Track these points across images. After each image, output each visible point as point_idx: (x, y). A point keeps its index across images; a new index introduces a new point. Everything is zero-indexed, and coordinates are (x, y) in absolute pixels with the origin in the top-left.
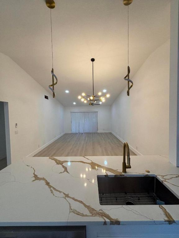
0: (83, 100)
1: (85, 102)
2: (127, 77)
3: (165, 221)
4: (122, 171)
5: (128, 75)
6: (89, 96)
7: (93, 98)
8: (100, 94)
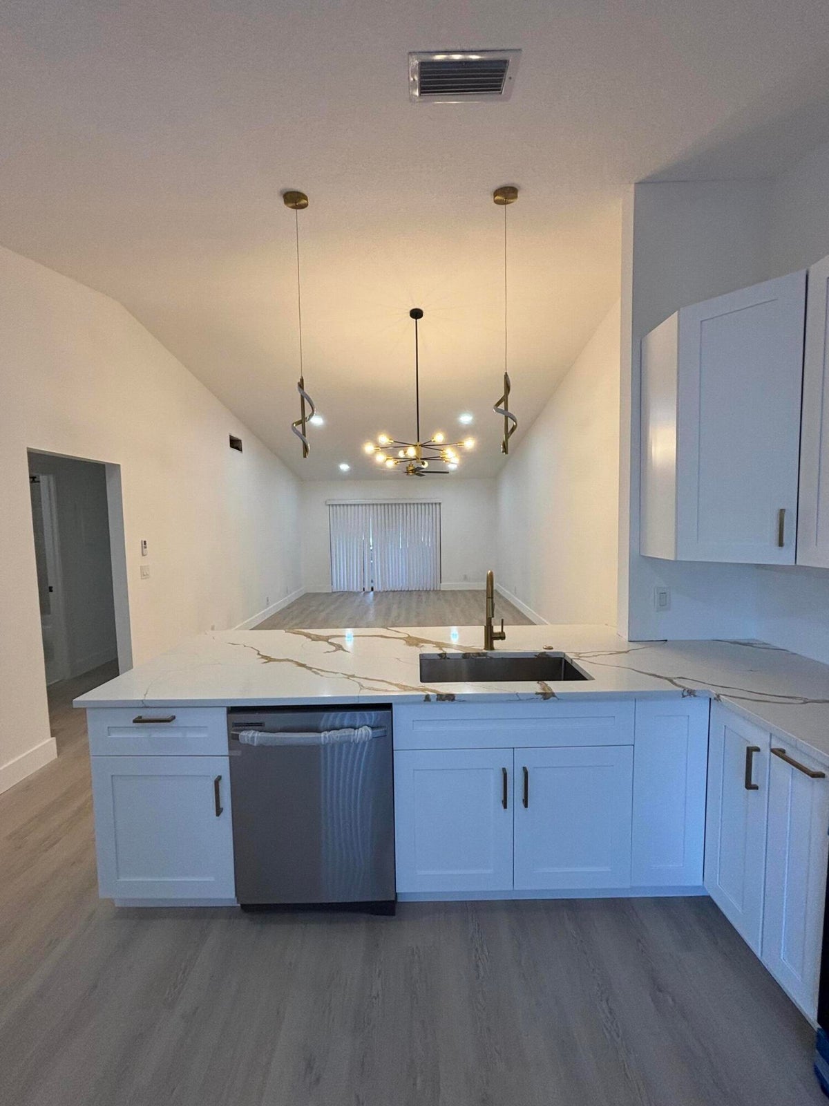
0: (380, 458)
1: (391, 464)
2: (503, 403)
3: (537, 694)
4: (483, 648)
5: (504, 399)
6: (405, 446)
7: (418, 452)
8: (439, 438)
